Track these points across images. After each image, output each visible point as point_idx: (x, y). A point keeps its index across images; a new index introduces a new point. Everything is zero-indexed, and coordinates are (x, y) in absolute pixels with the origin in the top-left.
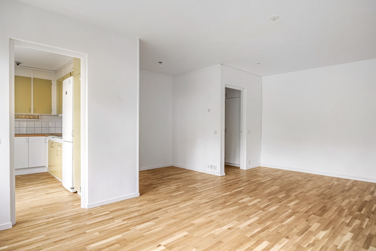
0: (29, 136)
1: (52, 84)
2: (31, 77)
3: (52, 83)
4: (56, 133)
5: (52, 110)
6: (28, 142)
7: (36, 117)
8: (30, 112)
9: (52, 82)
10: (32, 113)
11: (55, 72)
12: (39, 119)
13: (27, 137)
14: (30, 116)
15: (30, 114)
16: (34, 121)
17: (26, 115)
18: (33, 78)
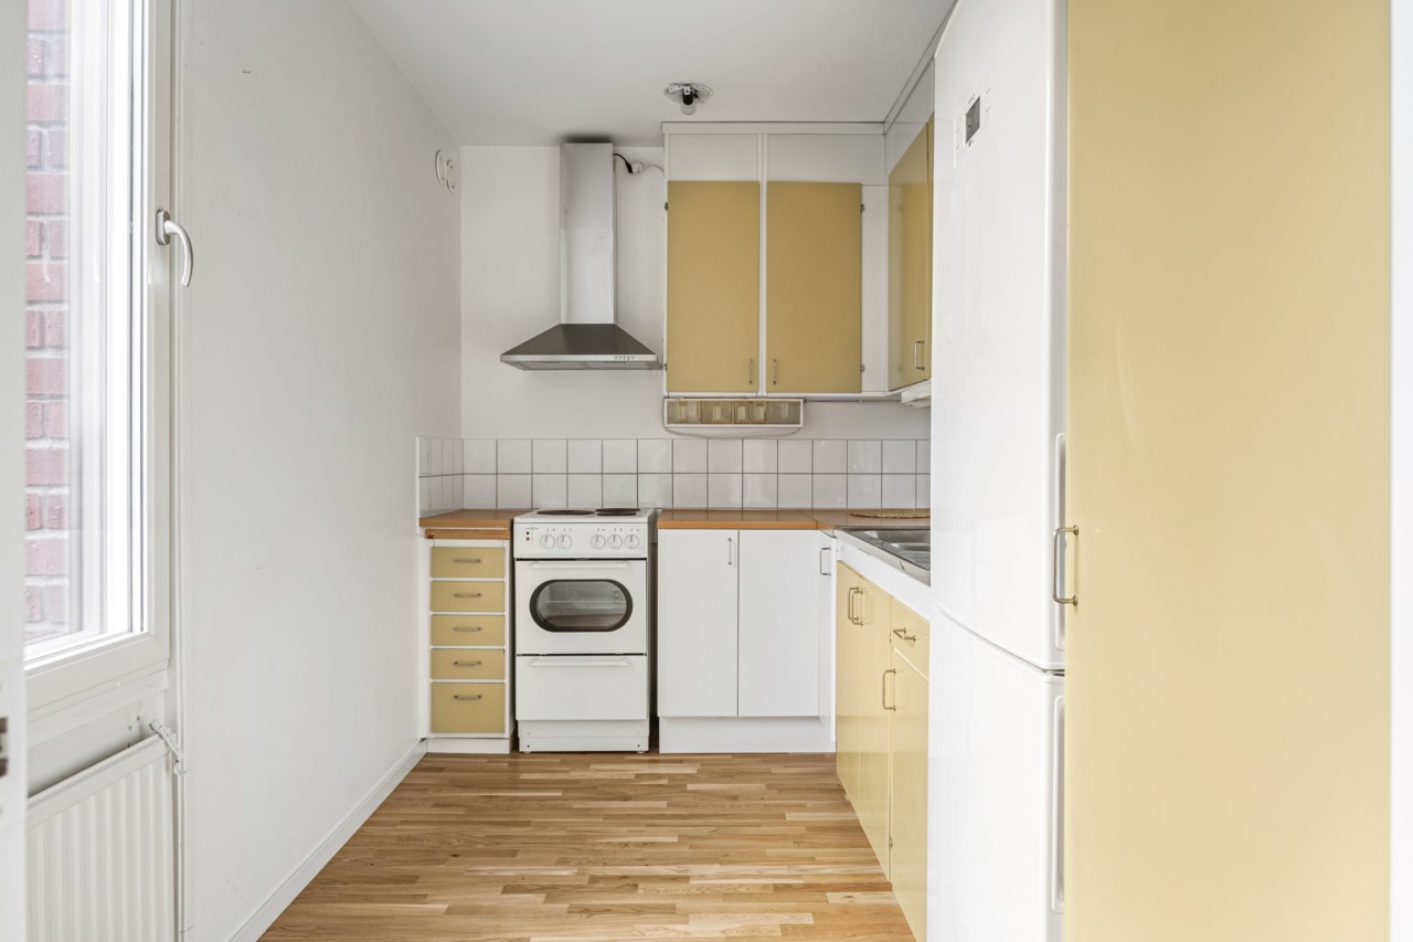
0: (739, 529)
1: (862, 208)
2: (760, 179)
3: (865, 201)
4: (885, 506)
5: (862, 369)
6: (736, 562)
7: (785, 413)
8: (752, 381)
9: (865, 190)
10: (763, 392)
11: (880, 130)
12: (799, 423)
13: (733, 533)
14: (750, 405)
15: (754, 395)
16: (778, 438)
17: (734, 402)
18: (770, 184)
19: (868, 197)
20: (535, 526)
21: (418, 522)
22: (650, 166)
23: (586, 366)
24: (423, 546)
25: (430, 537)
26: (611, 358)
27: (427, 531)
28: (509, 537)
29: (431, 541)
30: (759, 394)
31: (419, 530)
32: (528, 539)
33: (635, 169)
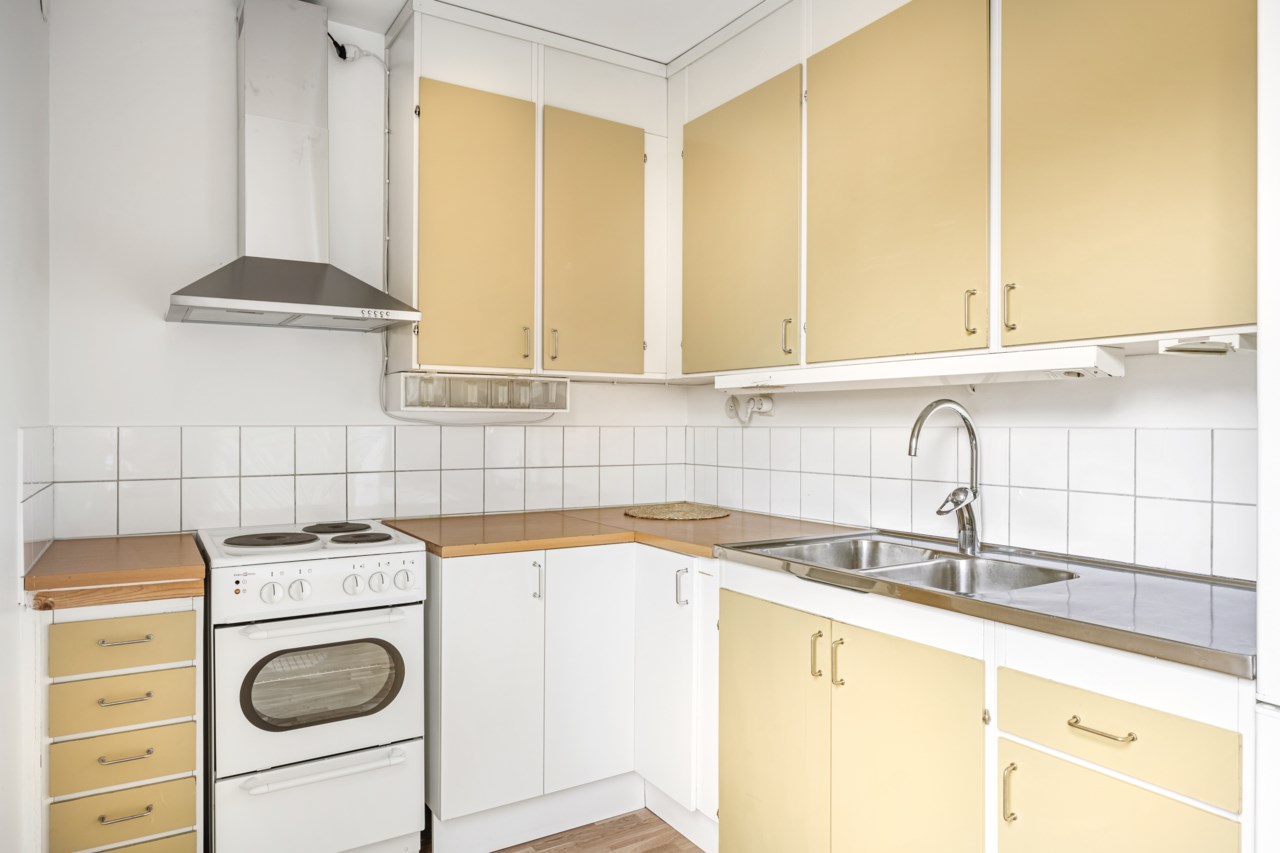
0: (545, 549)
1: (644, 158)
2: (534, 100)
3: (648, 151)
6: (543, 593)
7: (551, 396)
8: (528, 355)
9: (648, 138)
10: (538, 370)
11: (662, 71)
12: (565, 408)
13: (538, 556)
14: (512, 383)
15: (527, 372)
16: (525, 424)
17: (491, 381)
18: (545, 108)
19: (651, 146)
20: (248, 570)
21: (21, 582)
22: (368, 55)
23: (288, 321)
24: (31, 626)
25: (46, 607)
26: (356, 312)
27: (37, 597)
28: (202, 591)
29: (49, 613)
30: (534, 372)
31: (24, 597)
32: (237, 592)
33: (349, 53)
